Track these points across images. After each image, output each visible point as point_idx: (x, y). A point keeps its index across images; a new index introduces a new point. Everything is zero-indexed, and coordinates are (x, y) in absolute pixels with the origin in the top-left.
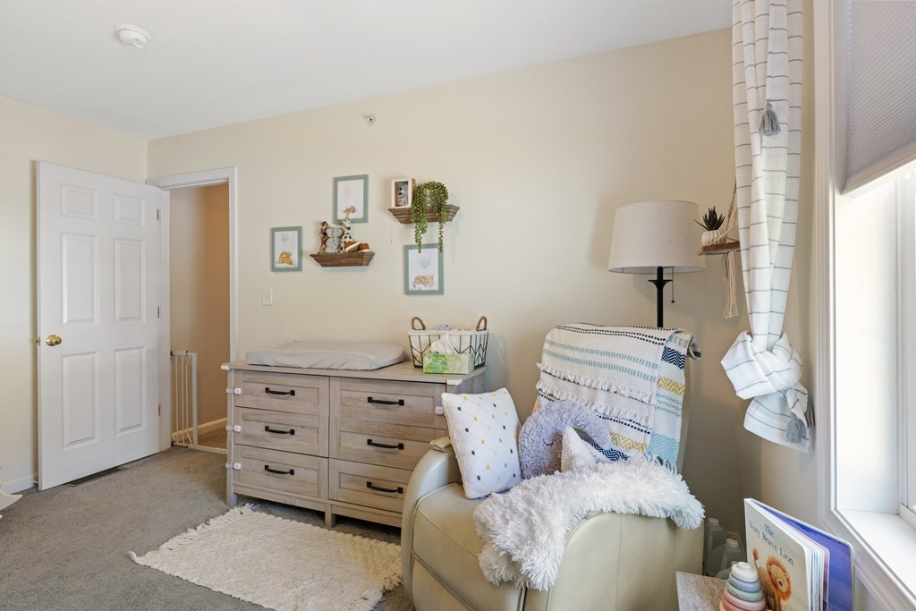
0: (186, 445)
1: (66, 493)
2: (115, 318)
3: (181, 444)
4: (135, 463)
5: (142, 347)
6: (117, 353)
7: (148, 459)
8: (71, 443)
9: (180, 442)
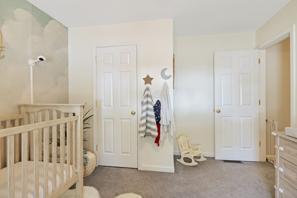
0: (273, 163)
1: (220, 163)
2: (240, 105)
3: (270, 161)
4: (248, 162)
5: (251, 117)
6: (241, 118)
7: (254, 163)
8: (224, 147)
9: (270, 160)
